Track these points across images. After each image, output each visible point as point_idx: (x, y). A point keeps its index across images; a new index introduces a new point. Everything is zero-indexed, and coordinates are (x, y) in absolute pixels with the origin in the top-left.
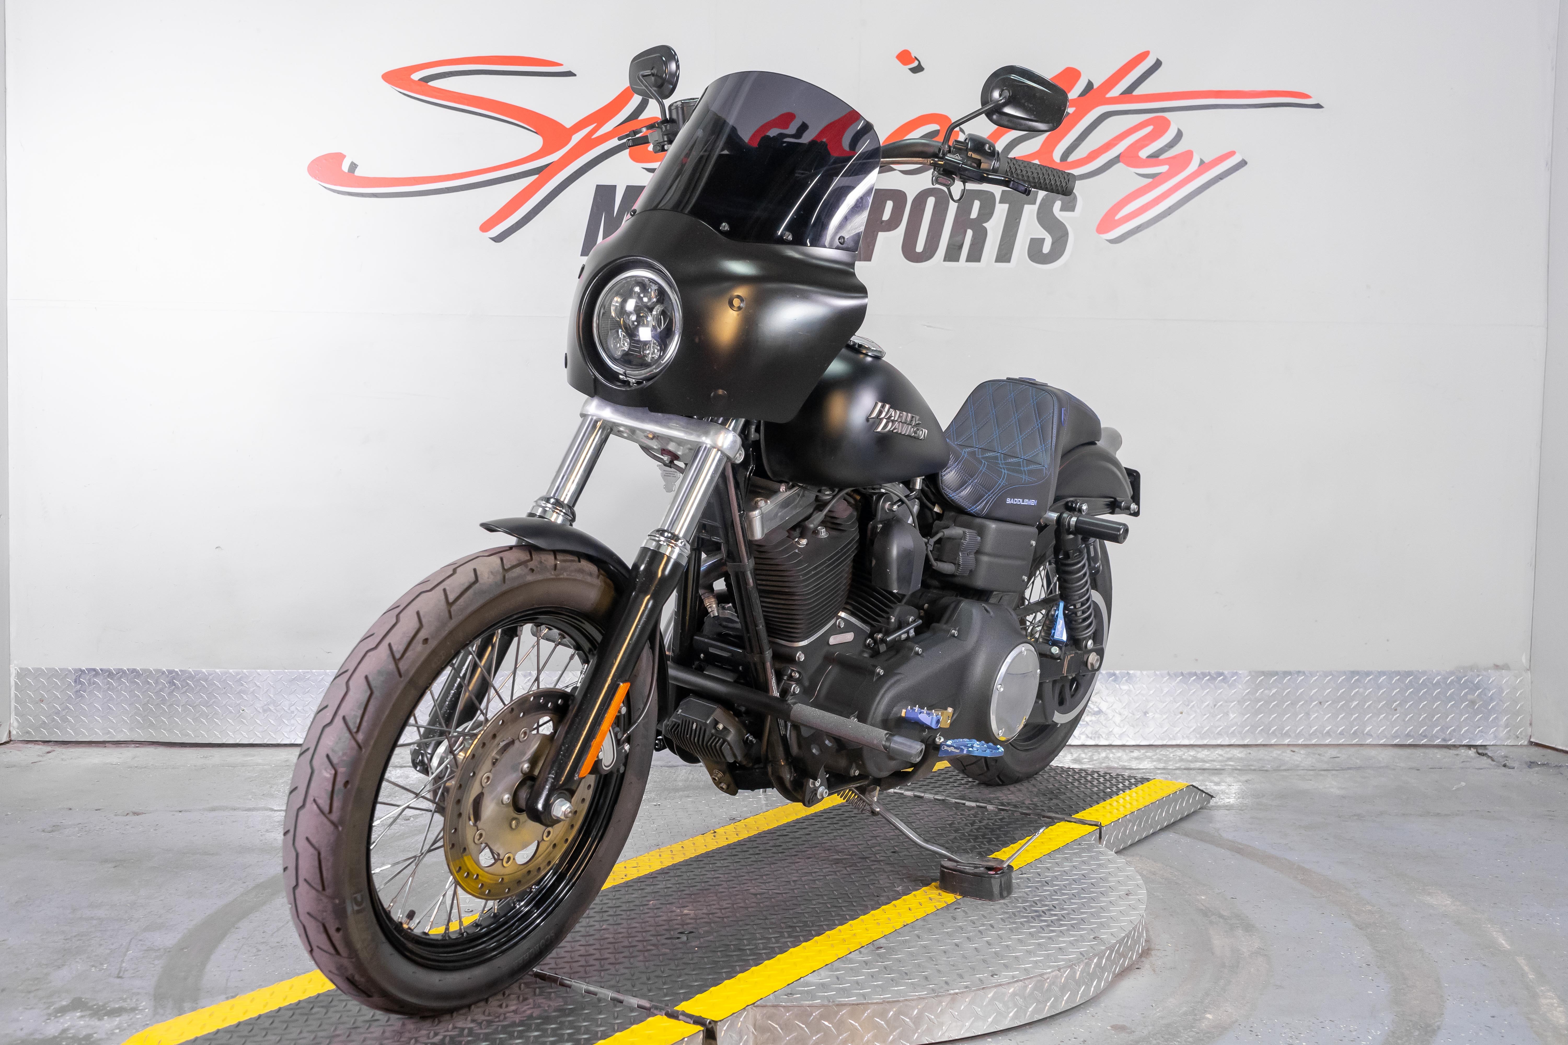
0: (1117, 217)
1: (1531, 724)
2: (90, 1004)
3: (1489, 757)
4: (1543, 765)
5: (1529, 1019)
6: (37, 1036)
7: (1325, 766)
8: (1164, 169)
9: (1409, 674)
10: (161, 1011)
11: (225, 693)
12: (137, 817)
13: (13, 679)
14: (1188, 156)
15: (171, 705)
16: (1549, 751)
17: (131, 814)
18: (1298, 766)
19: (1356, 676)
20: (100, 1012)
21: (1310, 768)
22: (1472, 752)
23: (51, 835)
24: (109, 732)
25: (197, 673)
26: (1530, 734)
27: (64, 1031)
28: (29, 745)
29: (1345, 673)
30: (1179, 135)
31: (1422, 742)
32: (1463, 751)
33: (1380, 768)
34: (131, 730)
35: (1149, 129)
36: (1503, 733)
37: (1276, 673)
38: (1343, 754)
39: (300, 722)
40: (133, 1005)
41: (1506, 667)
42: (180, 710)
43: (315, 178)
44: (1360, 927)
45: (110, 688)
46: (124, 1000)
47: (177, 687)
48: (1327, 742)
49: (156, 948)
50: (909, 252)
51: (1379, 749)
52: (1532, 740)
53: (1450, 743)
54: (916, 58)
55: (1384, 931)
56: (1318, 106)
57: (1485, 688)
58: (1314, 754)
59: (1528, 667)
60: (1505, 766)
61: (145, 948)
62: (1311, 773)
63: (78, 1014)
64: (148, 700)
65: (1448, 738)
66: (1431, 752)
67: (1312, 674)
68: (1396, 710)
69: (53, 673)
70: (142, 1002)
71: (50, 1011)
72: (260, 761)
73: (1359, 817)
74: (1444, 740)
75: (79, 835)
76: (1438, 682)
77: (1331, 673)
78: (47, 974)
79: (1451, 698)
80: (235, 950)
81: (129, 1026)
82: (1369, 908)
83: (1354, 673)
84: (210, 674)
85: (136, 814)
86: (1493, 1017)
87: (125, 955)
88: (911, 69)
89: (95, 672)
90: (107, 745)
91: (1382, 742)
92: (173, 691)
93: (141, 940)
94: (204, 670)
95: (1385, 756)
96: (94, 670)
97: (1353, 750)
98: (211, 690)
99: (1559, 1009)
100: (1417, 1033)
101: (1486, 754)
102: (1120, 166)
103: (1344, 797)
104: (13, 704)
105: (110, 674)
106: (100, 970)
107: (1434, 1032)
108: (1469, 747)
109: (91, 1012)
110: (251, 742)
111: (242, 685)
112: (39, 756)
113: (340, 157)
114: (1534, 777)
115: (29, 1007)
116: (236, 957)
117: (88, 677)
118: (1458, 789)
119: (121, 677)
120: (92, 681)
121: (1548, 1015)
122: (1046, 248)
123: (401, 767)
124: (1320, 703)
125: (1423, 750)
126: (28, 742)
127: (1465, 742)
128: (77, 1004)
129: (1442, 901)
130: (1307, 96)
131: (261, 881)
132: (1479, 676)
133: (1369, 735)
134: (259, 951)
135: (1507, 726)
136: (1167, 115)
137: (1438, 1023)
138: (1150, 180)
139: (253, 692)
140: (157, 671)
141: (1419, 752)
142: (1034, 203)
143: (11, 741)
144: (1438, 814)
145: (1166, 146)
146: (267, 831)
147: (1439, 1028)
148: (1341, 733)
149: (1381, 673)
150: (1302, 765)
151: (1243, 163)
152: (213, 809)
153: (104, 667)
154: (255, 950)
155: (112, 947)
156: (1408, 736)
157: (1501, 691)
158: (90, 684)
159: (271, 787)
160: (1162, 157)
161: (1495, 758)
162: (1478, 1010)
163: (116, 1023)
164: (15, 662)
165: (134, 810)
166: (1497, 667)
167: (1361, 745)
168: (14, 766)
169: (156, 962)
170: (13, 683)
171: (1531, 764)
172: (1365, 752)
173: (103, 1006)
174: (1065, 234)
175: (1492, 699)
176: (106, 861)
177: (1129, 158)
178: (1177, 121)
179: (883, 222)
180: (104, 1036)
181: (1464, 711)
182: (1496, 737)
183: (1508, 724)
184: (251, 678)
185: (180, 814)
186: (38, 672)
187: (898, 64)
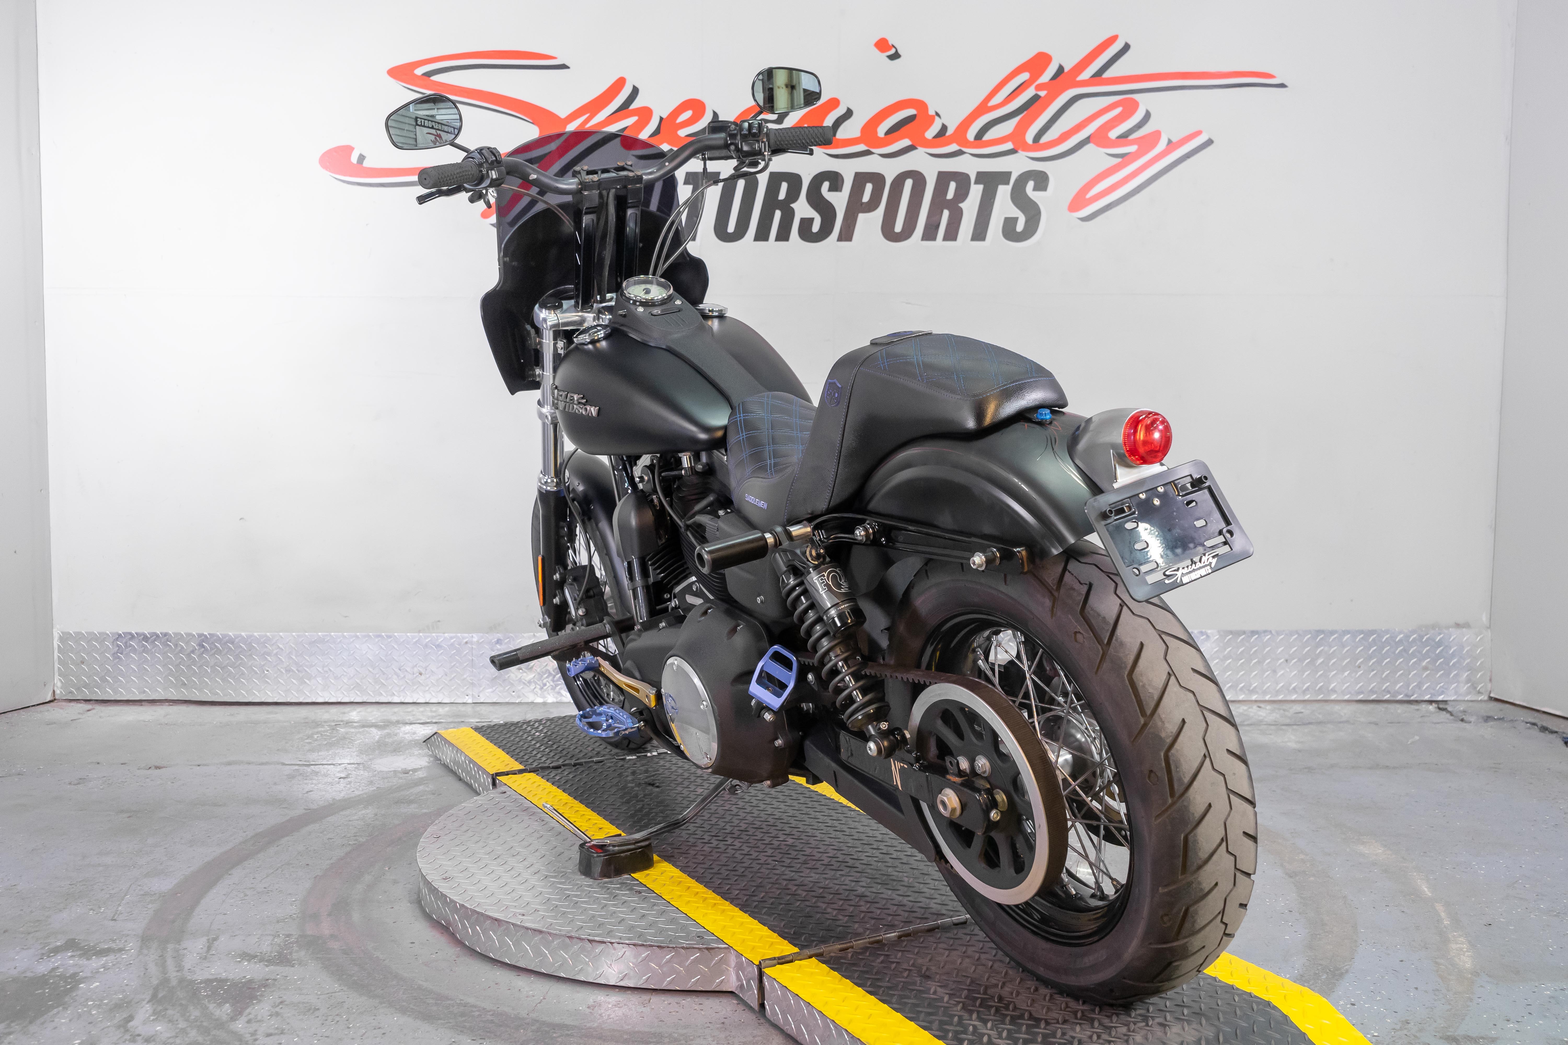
0: (1089, 196)
1: (1490, 680)
2: (82, 945)
3: (1448, 712)
4: (1499, 719)
5: (1436, 963)
6: (29, 974)
7: (1288, 721)
8: (1133, 148)
9: (1372, 632)
10: (145, 951)
11: (251, 655)
12: (158, 770)
13: (56, 643)
14: (1156, 136)
15: (201, 666)
16: (1507, 706)
17: (153, 768)
18: (1261, 721)
19: (1320, 635)
20: (89, 952)
21: (1275, 723)
22: (1432, 708)
23: (76, 787)
24: (144, 692)
25: (224, 636)
26: (1489, 689)
27: (54, 969)
28: (72, 704)
29: (1310, 632)
30: (1147, 116)
31: (1385, 698)
32: (1424, 706)
33: (1340, 722)
34: (165, 689)
35: (1118, 110)
36: (1464, 688)
37: (1244, 633)
38: (1306, 710)
39: (320, 682)
40: (121, 946)
41: (1467, 625)
42: (209, 671)
44: (1290, 875)
45: (145, 650)
46: (114, 941)
47: (206, 650)
48: (1294, 697)
49: (152, 893)
50: (889, 233)
51: (1343, 705)
52: (1492, 695)
53: (1412, 698)
54: (893, 46)
55: (1312, 879)
56: (1282, 86)
57: (1446, 646)
58: (1279, 709)
59: (1488, 626)
60: (1462, 720)
61: (142, 893)
62: (1273, 727)
63: (70, 954)
64: (180, 663)
65: (1410, 693)
66: (1392, 707)
67: (1278, 633)
68: (1360, 667)
69: (92, 637)
70: (130, 943)
71: (44, 951)
72: (282, 718)
73: (1310, 770)
74: (1406, 695)
75: (101, 787)
76: (1400, 640)
77: (1297, 632)
78: (48, 917)
79: (1413, 655)
80: (225, 895)
81: (114, 965)
82: (1302, 856)
83: (1318, 632)
84: (236, 637)
85: (157, 768)
86: (1402, 961)
87: (123, 899)
89: (132, 636)
90: (143, 703)
91: (1346, 697)
92: (203, 653)
93: (139, 886)
94: (230, 634)
95: (1346, 711)
96: (131, 634)
97: (1317, 705)
98: (237, 652)
99: (1467, 954)
100: (1324, 977)
101: (1446, 709)
102: (1090, 147)
103: (1299, 751)
104: (57, 665)
105: (146, 638)
106: (97, 913)
107: (1341, 975)
108: (1431, 702)
109: (81, 952)
110: (275, 700)
111: (266, 647)
112: (79, 713)
113: (349, 149)
114: (1488, 731)
115: (26, 947)
116: (223, 901)
117: (124, 641)
118: (1412, 743)
119: (155, 640)
120: (128, 644)
121: (1456, 959)
122: (1020, 227)
123: (411, 724)
124: (1286, 661)
125: (1386, 705)
126: (71, 701)
127: (1427, 698)
128: (71, 945)
129: (1374, 850)
130: (1271, 76)
131: (261, 830)
132: (1440, 634)
133: (1334, 691)
134: (246, 895)
135: (1467, 682)
137: (1347, 967)
138: (1119, 160)
139: (276, 654)
140: (188, 635)
141: (1380, 707)
142: (1008, 183)
143: (55, 699)
144: (1387, 766)
145: (1135, 127)
146: (275, 784)
147: (1347, 971)
148: (1307, 689)
149: (1345, 632)
150: (1266, 720)
151: (1210, 142)
152: (229, 764)
153: (140, 631)
154: (242, 895)
155: (112, 892)
156: (1372, 691)
157: (1462, 647)
158: (126, 647)
159: (286, 743)
160: (1132, 137)
161: (1454, 713)
162: (1389, 954)
163: (102, 962)
164: (58, 626)
165: (157, 764)
166: (1458, 626)
167: (1326, 701)
168: (55, 723)
169: (150, 906)
170: (56, 646)
171: (1488, 719)
172: (1328, 707)
173: (93, 946)
174: (1038, 213)
175: (1453, 655)
176: (122, 811)
177: (1099, 138)
178: (1145, 102)
179: (862, 204)
180: (89, 975)
181: (1426, 668)
182: (1456, 693)
183: (1468, 680)
184: (274, 641)
185: (198, 768)
186: (79, 636)
187: (876, 52)
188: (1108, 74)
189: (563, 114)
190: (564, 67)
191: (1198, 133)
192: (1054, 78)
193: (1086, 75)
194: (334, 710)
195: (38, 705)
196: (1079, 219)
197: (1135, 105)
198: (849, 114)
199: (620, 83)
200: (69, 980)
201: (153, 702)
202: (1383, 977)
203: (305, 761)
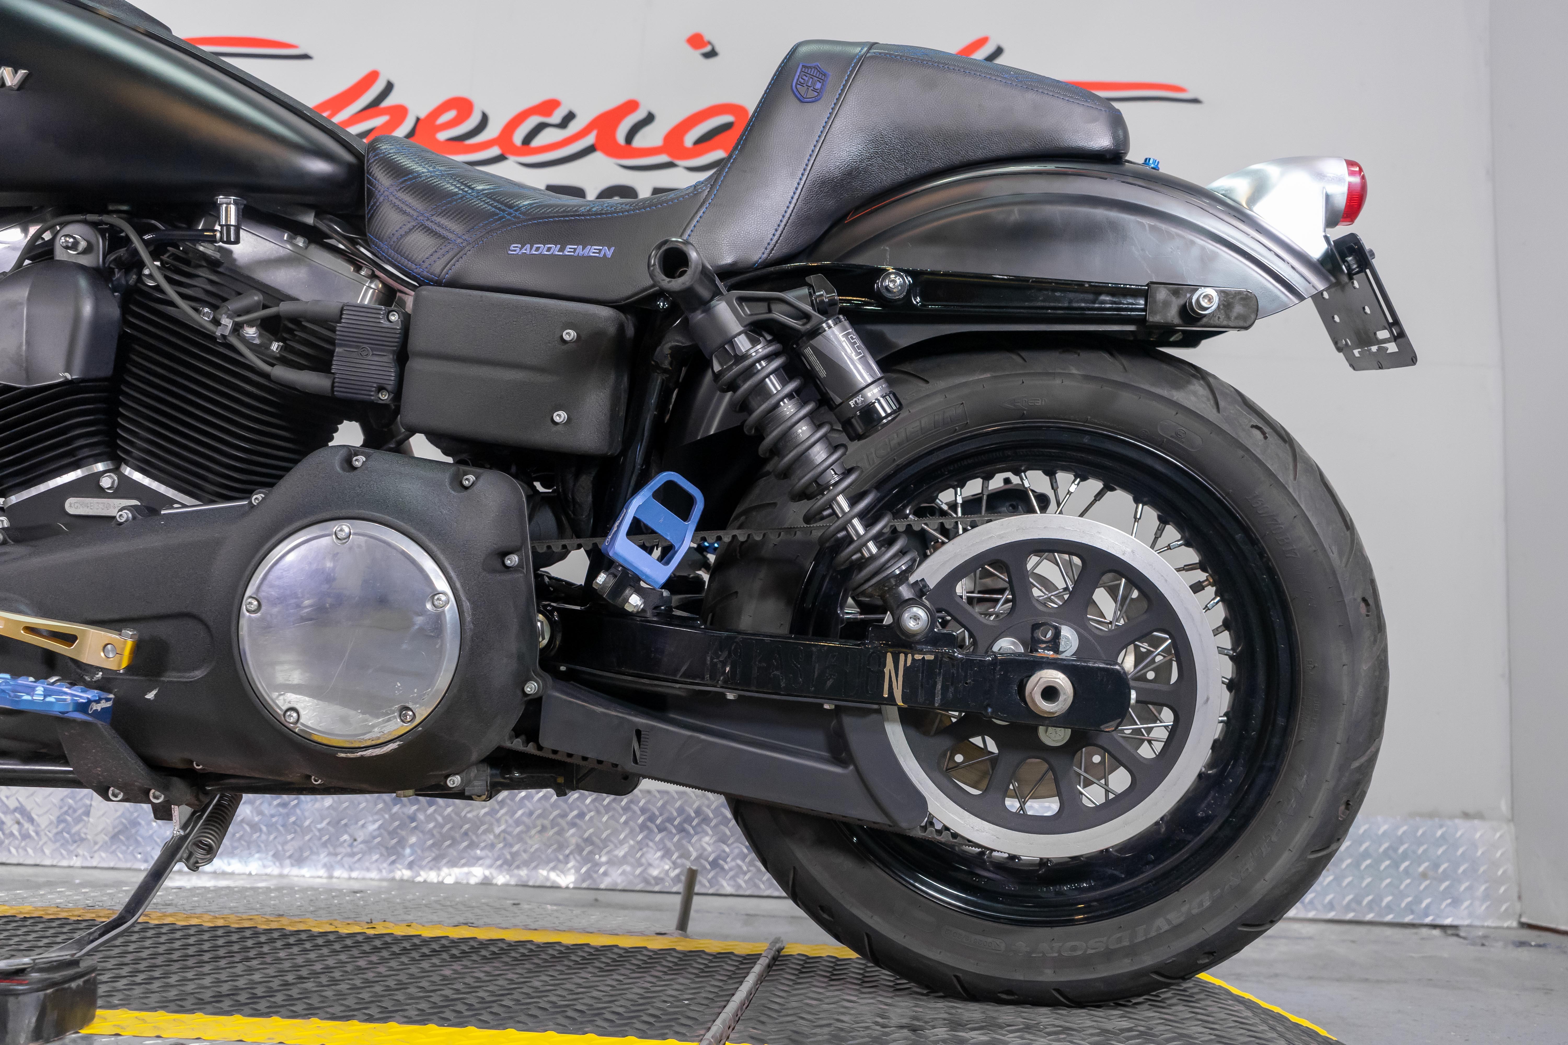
1: (1520, 898)
3: (1460, 936)
4: (1539, 946)
16: (1548, 933)
22: (1436, 932)
26: (1518, 914)
31: (1368, 918)
32: (1424, 931)
36: (1480, 909)
51: (1306, 923)
52: (1524, 920)
53: (1406, 920)
54: (709, 43)
56: (1196, 101)
57: (1452, 845)
59: (1510, 817)
60: (1482, 945)
66: (1377, 929)
74: (1397, 916)
76: (1385, 834)
79: (1405, 856)
101: (1455, 933)
108: (1434, 926)
118: (1408, 959)
125: (1368, 927)
127: (1427, 920)
132: (1441, 826)
135: (1485, 899)
141: (1361, 928)
144: (1367, 980)
156: (1348, 908)
157: (1474, 846)
161: (1470, 938)
166: (1466, 815)
171: (1522, 944)
175: (1462, 859)
181: (1424, 876)
182: (1470, 915)
183: (1486, 896)
187: (688, 49)
190: (305, 57)
198: (650, 119)
199: (373, 77)
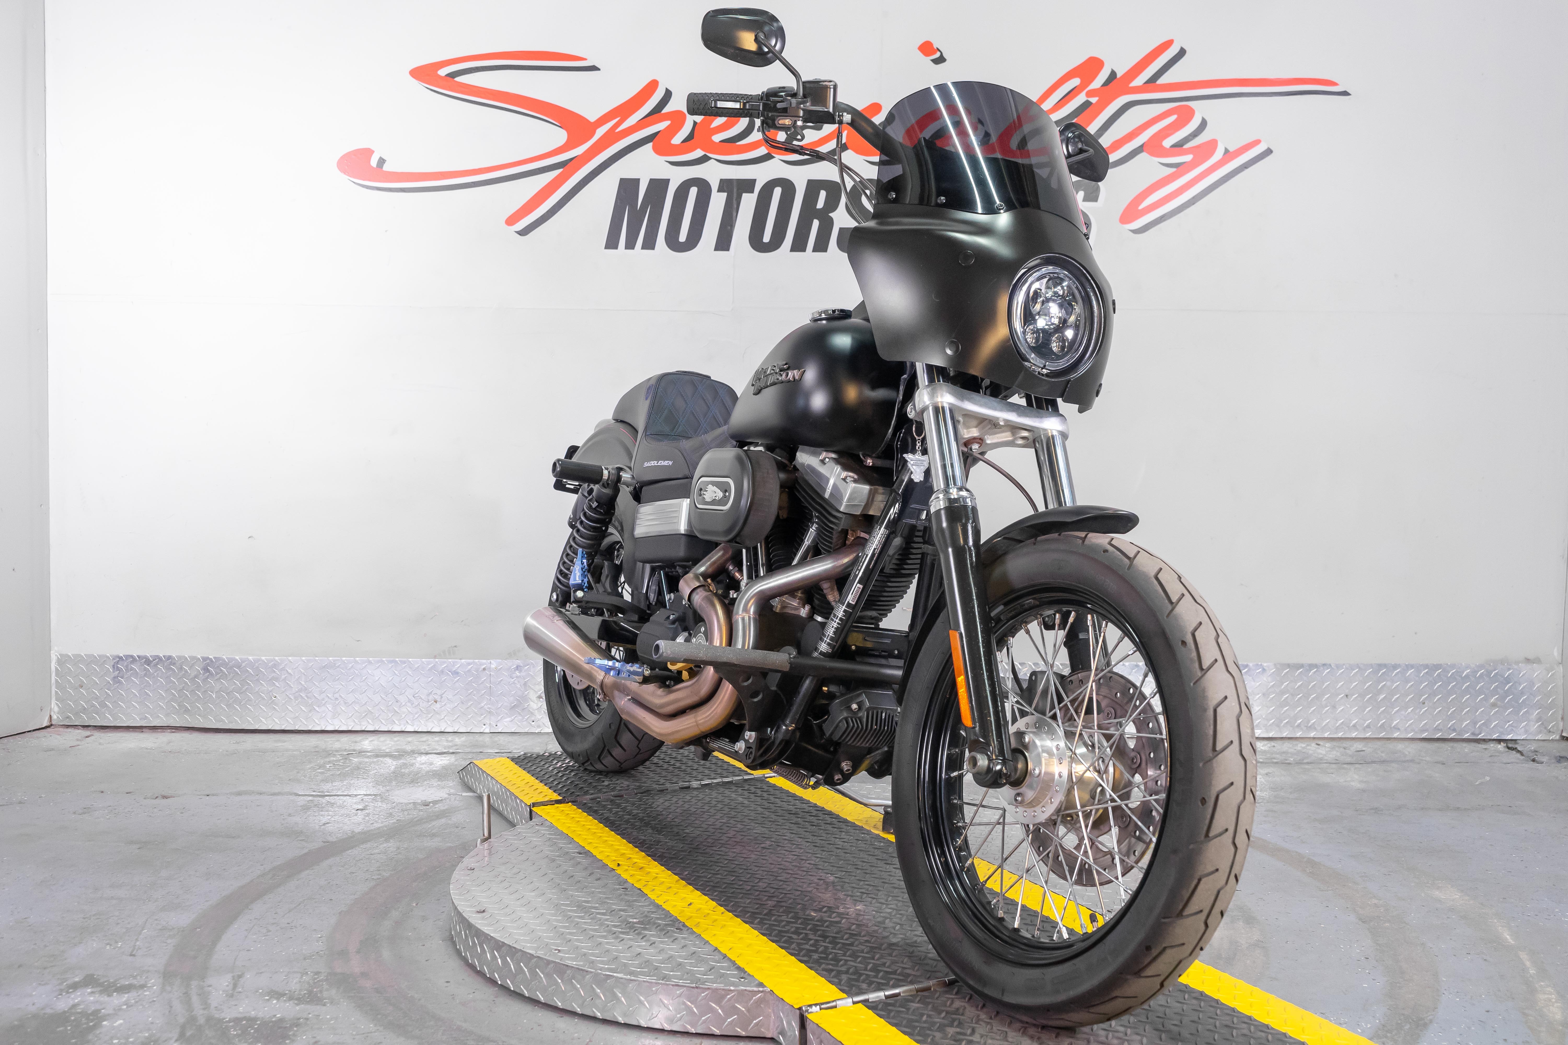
1: (1562, 718)
2: (101, 981)
3: (1519, 751)
5: (1524, 1014)
6: (49, 1011)
7: (1349, 760)
8: (1188, 158)
9: (1437, 667)
10: (168, 988)
11: (258, 680)
12: (165, 800)
13: (53, 665)
14: (1212, 145)
15: (205, 691)
17: (160, 797)
18: (1321, 759)
19: (1383, 669)
20: (110, 988)
21: (1334, 762)
22: (1501, 747)
23: (81, 817)
24: (146, 718)
25: (230, 660)
26: (1561, 728)
27: (74, 1006)
28: (69, 730)
29: (1371, 666)
31: (1451, 736)
32: (1492, 745)
33: (1405, 762)
34: (167, 715)
36: (1534, 727)
37: (1302, 666)
38: (1368, 748)
39: (330, 709)
40: (142, 982)
41: (1537, 661)
42: (214, 696)
43: (345, 173)
44: (1363, 920)
45: (147, 674)
46: (135, 977)
47: (212, 674)
48: (1354, 735)
49: (171, 928)
51: (1407, 743)
52: (1564, 734)
53: (1479, 737)
55: (1387, 924)
56: (1345, 93)
57: (1516, 682)
58: (1340, 747)
59: (1560, 661)
60: (1534, 760)
61: (160, 927)
62: (1334, 766)
63: (89, 990)
64: (183, 687)
65: (1477, 732)
66: (1458, 746)
67: (1338, 667)
68: (1424, 703)
69: (91, 660)
70: (151, 980)
71: (62, 987)
72: (290, 747)
73: (1376, 810)
74: (1473, 734)
75: (108, 817)
76: (1467, 676)
77: (1358, 666)
78: (63, 951)
79: (1480, 692)
80: (246, 930)
81: (136, 1002)
82: (1375, 901)
83: (1381, 666)
84: (243, 662)
85: (165, 797)
86: (1488, 1011)
87: (140, 933)
88: (933, 61)
89: (132, 659)
90: (144, 730)
91: (1409, 736)
92: (207, 678)
93: (156, 920)
94: (237, 658)
95: (1411, 750)
96: (132, 656)
97: (1379, 743)
98: (244, 677)
99: (1556, 1005)
100: (1408, 1026)
101: (1516, 748)
103: (1364, 791)
104: (54, 689)
105: (148, 662)
106: (114, 948)
107: (1425, 1025)
108: (1499, 741)
109: (102, 988)
110: (283, 728)
111: (274, 672)
112: (77, 740)
113: (369, 152)
114: (1563, 771)
115: (43, 983)
116: (246, 937)
117: (125, 664)
118: (1481, 784)
119: (157, 664)
120: (129, 667)
121: (1545, 1010)
123: (427, 754)
124: (1347, 696)
125: (1451, 744)
126: (68, 726)
127: (1495, 737)
128: (90, 981)
129: (1450, 895)
130: (1334, 84)
131: (279, 863)
132: (1509, 669)
133: (1396, 728)
134: (269, 931)
135: (1537, 721)
136: (1191, 104)
137: (1431, 1017)
138: (1174, 170)
139: (285, 679)
140: (193, 658)
141: (1446, 746)
143: (52, 725)
144: (1458, 808)
146: (290, 815)
147: (1431, 1021)
148: (1368, 726)
149: (1409, 667)
150: (1326, 758)
151: (1269, 152)
152: (239, 794)
153: (142, 654)
154: (264, 931)
155: (129, 926)
156: (1437, 729)
157: (1532, 684)
158: (127, 670)
159: (298, 773)
160: (1186, 146)
161: (1524, 753)
162: (1474, 1005)
163: (124, 999)
164: (56, 648)
165: (163, 793)
166: (1528, 660)
167: (1389, 739)
168: (53, 749)
169: (169, 941)
170: (53, 669)
171: (1562, 759)
172: (1391, 745)
173: (112, 983)
175: (1522, 693)
176: (131, 843)
177: (1153, 147)
178: (1201, 109)
180: (111, 1011)
181: (1494, 705)
182: (1526, 731)
183: (1539, 719)
184: (283, 665)
185: (208, 798)
186: (78, 659)
187: (920, 54)
188: (1162, 80)
189: (592, 118)
190: (594, 68)
191: (1257, 142)
192: (1107, 83)
193: (1139, 81)
194: (344, 738)
195: (34, 730)
196: (1131, 231)
197: (1191, 113)
199: (653, 85)
200: (91, 1017)
201: (154, 728)
202: (1469, 1028)
203: (319, 792)
